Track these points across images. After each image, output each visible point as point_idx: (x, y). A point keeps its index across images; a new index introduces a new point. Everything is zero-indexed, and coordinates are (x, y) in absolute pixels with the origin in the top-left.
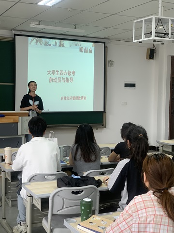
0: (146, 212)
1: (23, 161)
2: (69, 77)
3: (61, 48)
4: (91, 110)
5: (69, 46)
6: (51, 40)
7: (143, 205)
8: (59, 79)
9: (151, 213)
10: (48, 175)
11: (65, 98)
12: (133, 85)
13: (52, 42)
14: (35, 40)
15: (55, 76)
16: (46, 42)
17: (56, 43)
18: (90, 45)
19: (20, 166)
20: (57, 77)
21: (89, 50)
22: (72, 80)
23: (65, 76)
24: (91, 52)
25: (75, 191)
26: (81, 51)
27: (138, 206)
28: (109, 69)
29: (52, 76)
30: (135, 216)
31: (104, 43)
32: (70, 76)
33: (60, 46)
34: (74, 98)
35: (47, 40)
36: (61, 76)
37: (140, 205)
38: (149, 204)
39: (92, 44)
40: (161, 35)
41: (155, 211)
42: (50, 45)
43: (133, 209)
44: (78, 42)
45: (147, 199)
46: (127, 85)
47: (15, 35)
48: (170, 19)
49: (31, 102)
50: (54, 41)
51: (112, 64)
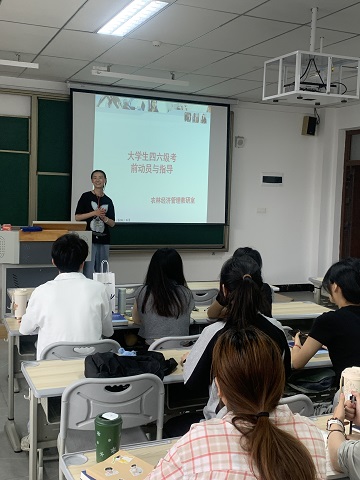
0: (210, 464)
1: (37, 318)
2: (166, 164)
3: (153, 113)
4: (203, 220)
5: (166, 111)
6: (136, 100)
7: (206, 446)
8: (149, 166)
9: (220, 468)
10: (80, 346)
11: (158, 200)
12: (278, 180)
13: (137, 102)
14: (107, 99)
15: (141, 162)
16: (126, 104)
17: (143, 106)
18: (203, 110)
19: (33, 327)
20: (145, 163)
21: (200, 118)
22: (170, 168)
23: (160, 163)
24: (204, 121)
25: (112, 386)
26: (187, 118)
27: (195, 448)
28: (236, 151)
29: (135, 162)
30: (188, 470)
31: (228, 106)
32: (168, 163)
33: (150, 110)
34: (173, 200)
35: (128, 99)
36: (152, 163)
37: (199, 444)
38: (218, 444)
39: (207, 106)
40: (313, 87)
41: (230, 461)
42: (134, 109)
43: (184, 453)
44: (183, 104)
45: (216, 432)
46: (266, 179)
47: (72, 90)
48: (330, 56)
49: (94, 205)
50: (140, 101)
51: (241, 143)
